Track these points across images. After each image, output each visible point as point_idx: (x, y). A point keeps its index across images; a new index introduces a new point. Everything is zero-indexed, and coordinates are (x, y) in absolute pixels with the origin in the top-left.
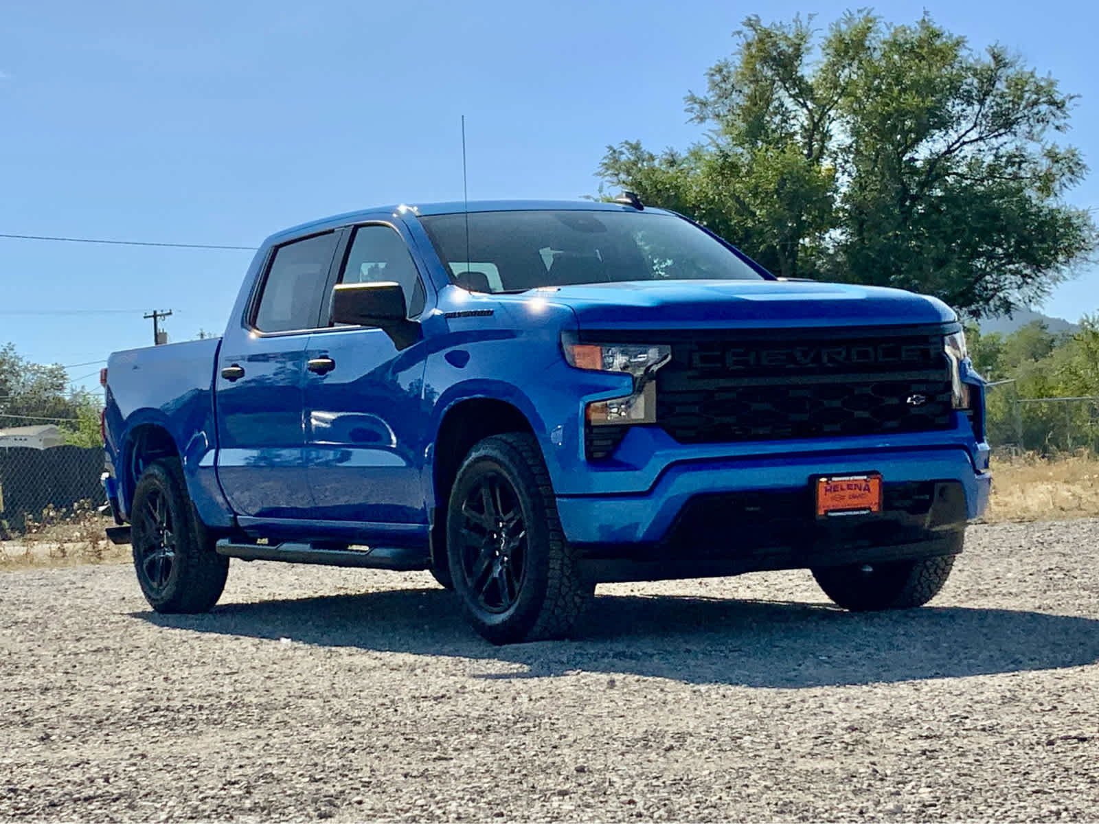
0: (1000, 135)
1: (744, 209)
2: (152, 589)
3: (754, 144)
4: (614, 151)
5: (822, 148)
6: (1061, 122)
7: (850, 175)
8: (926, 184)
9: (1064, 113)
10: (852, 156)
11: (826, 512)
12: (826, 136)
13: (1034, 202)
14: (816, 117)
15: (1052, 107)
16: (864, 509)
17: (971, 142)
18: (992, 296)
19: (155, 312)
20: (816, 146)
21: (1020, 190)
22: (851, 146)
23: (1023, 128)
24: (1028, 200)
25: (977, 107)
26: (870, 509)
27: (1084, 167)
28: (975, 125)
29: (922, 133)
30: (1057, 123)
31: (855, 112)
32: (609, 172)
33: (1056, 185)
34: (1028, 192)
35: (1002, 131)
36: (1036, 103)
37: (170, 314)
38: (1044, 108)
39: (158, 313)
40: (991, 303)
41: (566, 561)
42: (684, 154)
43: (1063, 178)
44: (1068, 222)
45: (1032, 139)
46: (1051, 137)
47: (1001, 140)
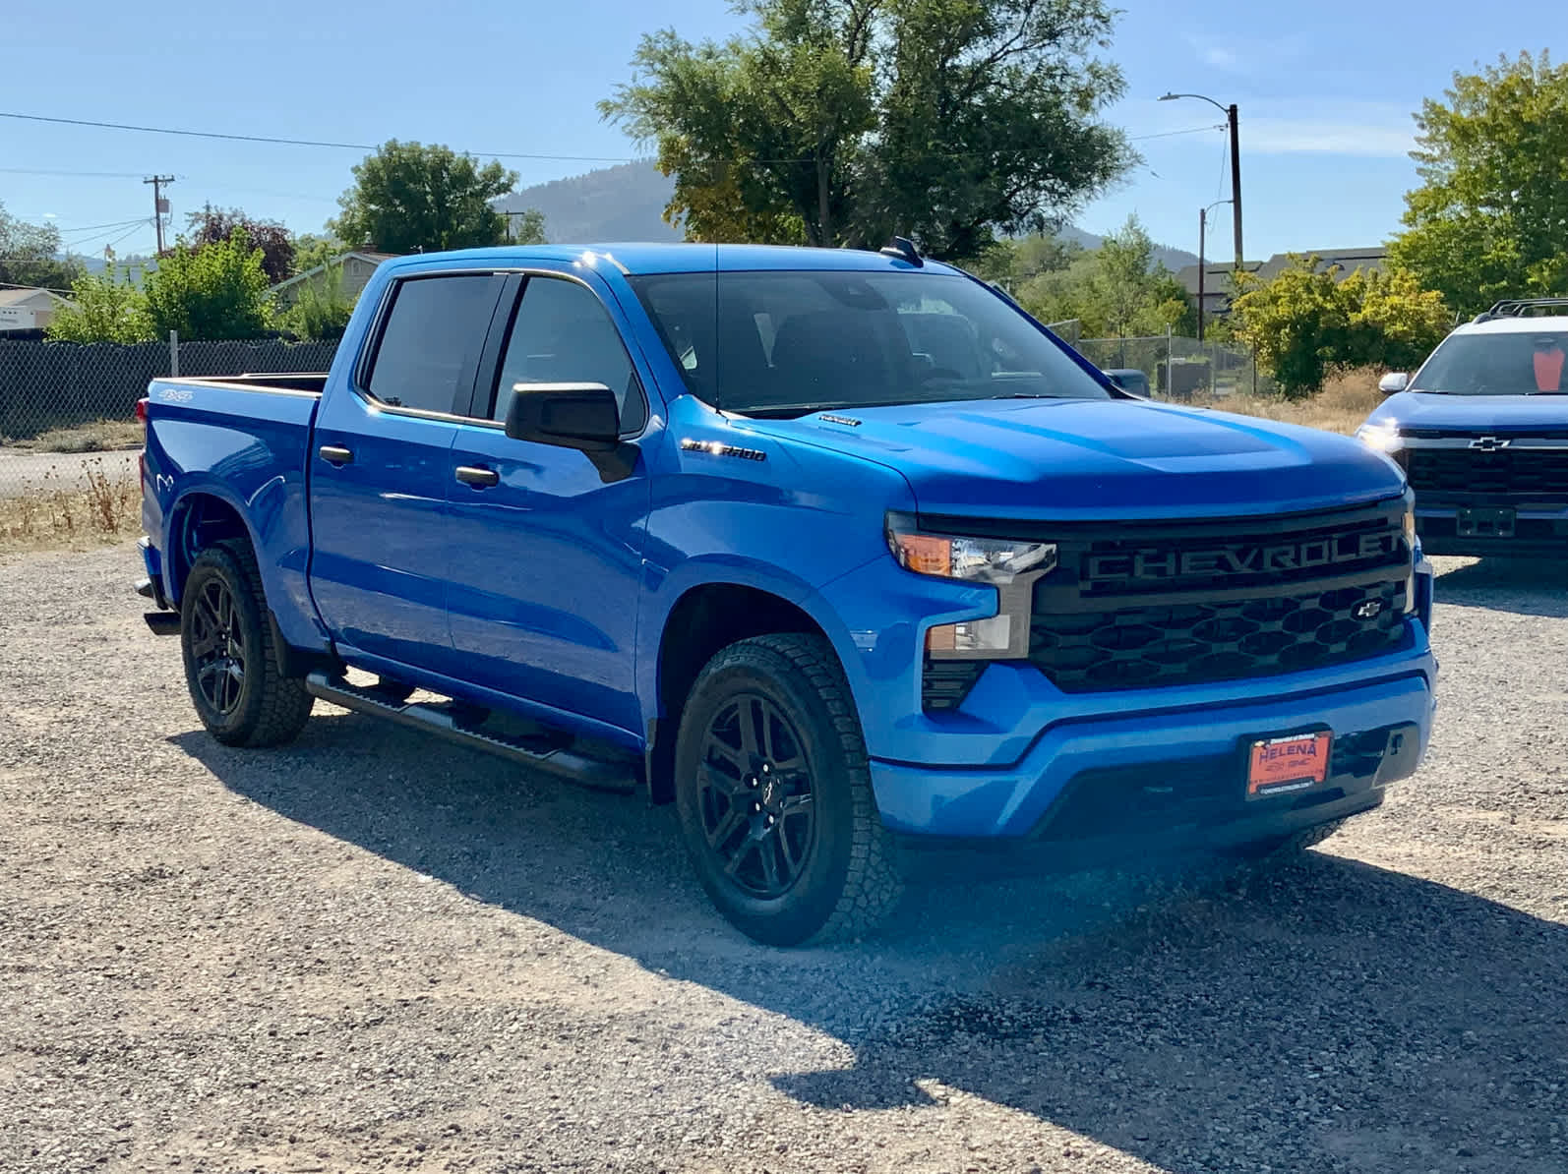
0: (1044, 45)
1: (784, 109)
2: (210, 711)
3: (794, 39)
4: (650, 40)
5: (863, 48)
6: (1103, 37)
7: (892, 79)
8: (969, 93)
9: (1108, 27)
10: (895, 59)
11: (1259, 788)
12: (868, 36)
13: (1072, 117)
14: (860, 16)
15: (1097, 21)
16: (1306, 780)
17: (1015, 50)
18: (1027, 212)
19: (156, 177)
20: (858, 44)
21: (1058, 105)
22: (893, 49)
23: (1066, 40)
24: (1067, 114)
25: (1023, 15)
26: (1313, 778)
27: (1125, 84)
28: (1021, 34)
29: (966, 39)
30: (1100, 38)
31: (900, 12)
32: (645, 61)
33: (1095, 102)
34: (1067, 107)
35: (1046, 42)
36: (1081, 15)
37: (173, 180)
38: (1089, 20)
39: (160, 178)
40: (1025, 219)
41: (876, 847)
42: (722, 47)
43: (1103, 94)
44: (1104, 141)
45: (1075, 52)
46: (1094, 51)
47: (1045, 51)
